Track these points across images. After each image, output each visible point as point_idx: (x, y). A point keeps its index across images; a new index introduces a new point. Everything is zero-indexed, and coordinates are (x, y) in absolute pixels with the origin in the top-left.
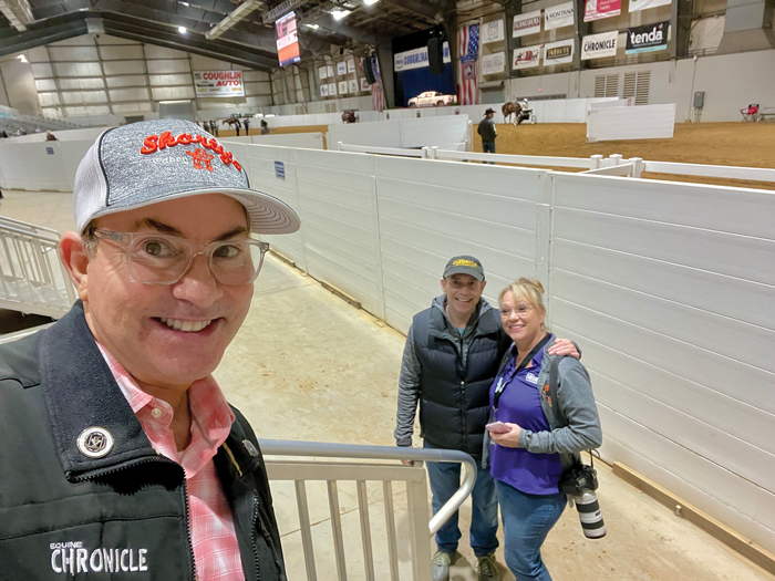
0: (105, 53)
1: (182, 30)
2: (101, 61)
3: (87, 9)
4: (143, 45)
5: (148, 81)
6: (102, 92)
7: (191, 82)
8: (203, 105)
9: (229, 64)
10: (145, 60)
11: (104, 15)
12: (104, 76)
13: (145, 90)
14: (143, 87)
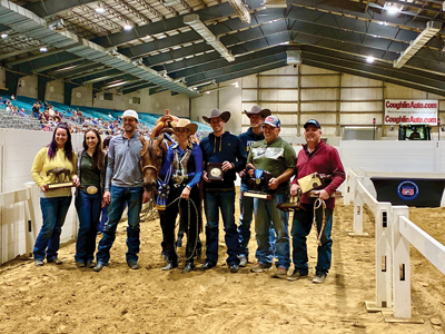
0: (305, 82)
1: (370, 59)
2: (300, 88)
3: (287, 43)
4: (340, 75)
5: (339, 107)
6: (296, 116)
7: (381, 109)
9: (425, 93)
10: (339, 88)
11: (302, 48)
12: (300, 102)
13: (334, 116)
14: (333, 112)
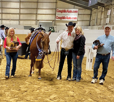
2: (20, 2)
6: (18, 15)
7: (55, 13)
8: (57, 24)
12: (20, 8)
13: (35, 15)
14: (34, 14)
